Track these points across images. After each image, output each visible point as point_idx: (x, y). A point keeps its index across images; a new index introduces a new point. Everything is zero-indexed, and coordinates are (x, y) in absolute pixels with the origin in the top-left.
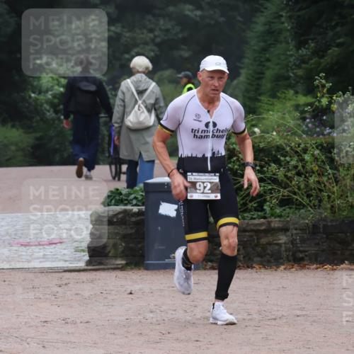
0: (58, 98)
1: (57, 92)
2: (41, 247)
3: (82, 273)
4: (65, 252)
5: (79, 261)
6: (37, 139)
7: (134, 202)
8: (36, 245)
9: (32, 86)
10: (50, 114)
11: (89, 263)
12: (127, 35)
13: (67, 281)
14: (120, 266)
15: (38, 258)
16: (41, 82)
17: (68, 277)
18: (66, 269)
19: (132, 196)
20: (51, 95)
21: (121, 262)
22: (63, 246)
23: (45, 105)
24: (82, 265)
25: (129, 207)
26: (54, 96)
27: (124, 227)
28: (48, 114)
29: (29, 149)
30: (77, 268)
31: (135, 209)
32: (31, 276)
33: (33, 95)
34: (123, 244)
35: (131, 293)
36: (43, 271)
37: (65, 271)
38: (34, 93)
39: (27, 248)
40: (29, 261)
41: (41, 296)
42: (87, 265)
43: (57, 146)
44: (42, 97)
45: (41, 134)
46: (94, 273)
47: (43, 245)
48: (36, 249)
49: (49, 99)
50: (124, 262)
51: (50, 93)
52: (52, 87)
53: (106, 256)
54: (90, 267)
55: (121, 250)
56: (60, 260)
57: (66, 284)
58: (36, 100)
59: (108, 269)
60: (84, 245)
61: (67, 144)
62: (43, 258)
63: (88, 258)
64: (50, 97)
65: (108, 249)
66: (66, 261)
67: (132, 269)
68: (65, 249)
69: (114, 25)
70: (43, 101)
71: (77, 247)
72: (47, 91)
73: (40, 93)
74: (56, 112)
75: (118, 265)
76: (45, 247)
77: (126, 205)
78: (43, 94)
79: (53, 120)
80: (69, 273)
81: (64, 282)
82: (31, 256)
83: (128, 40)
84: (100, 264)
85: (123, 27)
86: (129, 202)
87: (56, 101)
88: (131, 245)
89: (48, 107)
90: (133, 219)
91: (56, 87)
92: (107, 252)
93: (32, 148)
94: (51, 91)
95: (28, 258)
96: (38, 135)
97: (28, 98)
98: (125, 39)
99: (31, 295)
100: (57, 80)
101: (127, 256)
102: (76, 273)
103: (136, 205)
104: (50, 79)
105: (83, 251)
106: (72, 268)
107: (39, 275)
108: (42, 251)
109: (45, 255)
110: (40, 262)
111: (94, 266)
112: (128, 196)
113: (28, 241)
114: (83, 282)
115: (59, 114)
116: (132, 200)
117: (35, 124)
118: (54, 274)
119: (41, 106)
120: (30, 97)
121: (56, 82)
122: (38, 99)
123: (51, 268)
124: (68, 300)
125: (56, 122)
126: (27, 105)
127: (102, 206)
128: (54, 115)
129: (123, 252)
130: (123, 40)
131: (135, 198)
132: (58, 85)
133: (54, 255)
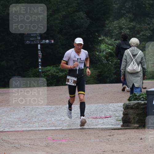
0: (108, 55)
1: (108, 52)
2: (102, 119)
3: (120, 130)
4: (112, 121)
5: (118, 125)
6: (99, 72)
7: (142, 99)
8: (99, 118)
9: (97, 49)
10: (105, 61)
11: (122, 126)
12: (138, 26)
13: (113, 134)
14: (136, 127)
15: (101, 124)
16: (101, 47)
17: (114, 132)
18: (112, 128)
19: (141, 97)
20: (105, 53)
21: (136, 125)
22: (111, 118)
23: (103, 58)
24: (119, 127)
25: (140, 101)
26: (107, 53)
27: (138, 110)
28: (104, 61)
29: (96, 76)
30: (118, 128)
31: (143, 102)
32: (98, 131)
33: (97, 53)
34: (138, 118)
35: (141, 139)
36: (103, 129)
37: (112, 129)
38: (98, 52)
39: (96, 119)
40: (96, 125)
41: (102, 140)
42: (122, 127)
43: (108, 75)
44: (101, 54)
45: (101, 70)
46: (125, 130)
47: (102, 118)
48: (100, 120)
49: (104, 55)
50: (138, 125)
51: (105, 52)
52: (106, 49)
53: (130, 123)
54: (123, 128)
55: (136, 120)
56: (110, 125)
57: (113, 135)
58: (99, 55)
59: (131, 128)
60: (120, 118)
61: (112, 74)
62: (103, 124)
63: (122, 124)
64: (105, 54)
65: (131, 120)
66: (113, 125)
67: (141, 128)
68: (112, 120)
69: (132, 22)
70: (102, 56)
71: (118, 119)
72: (103, 51)
73: (100, 52)
74: (107, 60)
75: (135, 126)
76: (104, 119)
77: (138, 100)
78: (101, 53)
79: (106, 64)
80: (114, 130)
81: (112, 134)
82: (97, 123)
83: (139, 28)
84: (128, 126)
85: (136, 23)
86: (140, 99)
87: (107, 55)
88: (141, 118)
89: (104, 58)
90: (142, 107)
91: (107, 50)
92: (130, 121)
93: (97, 76)
94: (105, 51)
95: (96, 124)
96: (100, 70)
97: (95, 54)
98: (137, 28)
99: (98, 140)
100: (108, 46)
101: (139, 123)
102: (117, 130)
103: (143, 100)
104: (105, 46)
105: (120, 120)
106: (115, 128)
107: (101, 131)
108: (102, 120)
109: (103, 122)
110: (102, 125)
111: (125, 127)
112: (140, 97)
113: (96, 116)
114: (120, 134)
115: (109, 61)
116: (141, 98)
117: (98, 66)
118: (108, 131)
119: (101, 58)
120: (96, 54)
121: (107, 47)
122: (100, 55)
123: (106, 128)
124: (114, 142)
125: (107, 65)
126: (95, 57)
127: (128, 101)
128: (106, 62)
129: (137, 121)
130: (136, 29)
131: (143, 97)
132: (108, 49)
133: (107, 122)
